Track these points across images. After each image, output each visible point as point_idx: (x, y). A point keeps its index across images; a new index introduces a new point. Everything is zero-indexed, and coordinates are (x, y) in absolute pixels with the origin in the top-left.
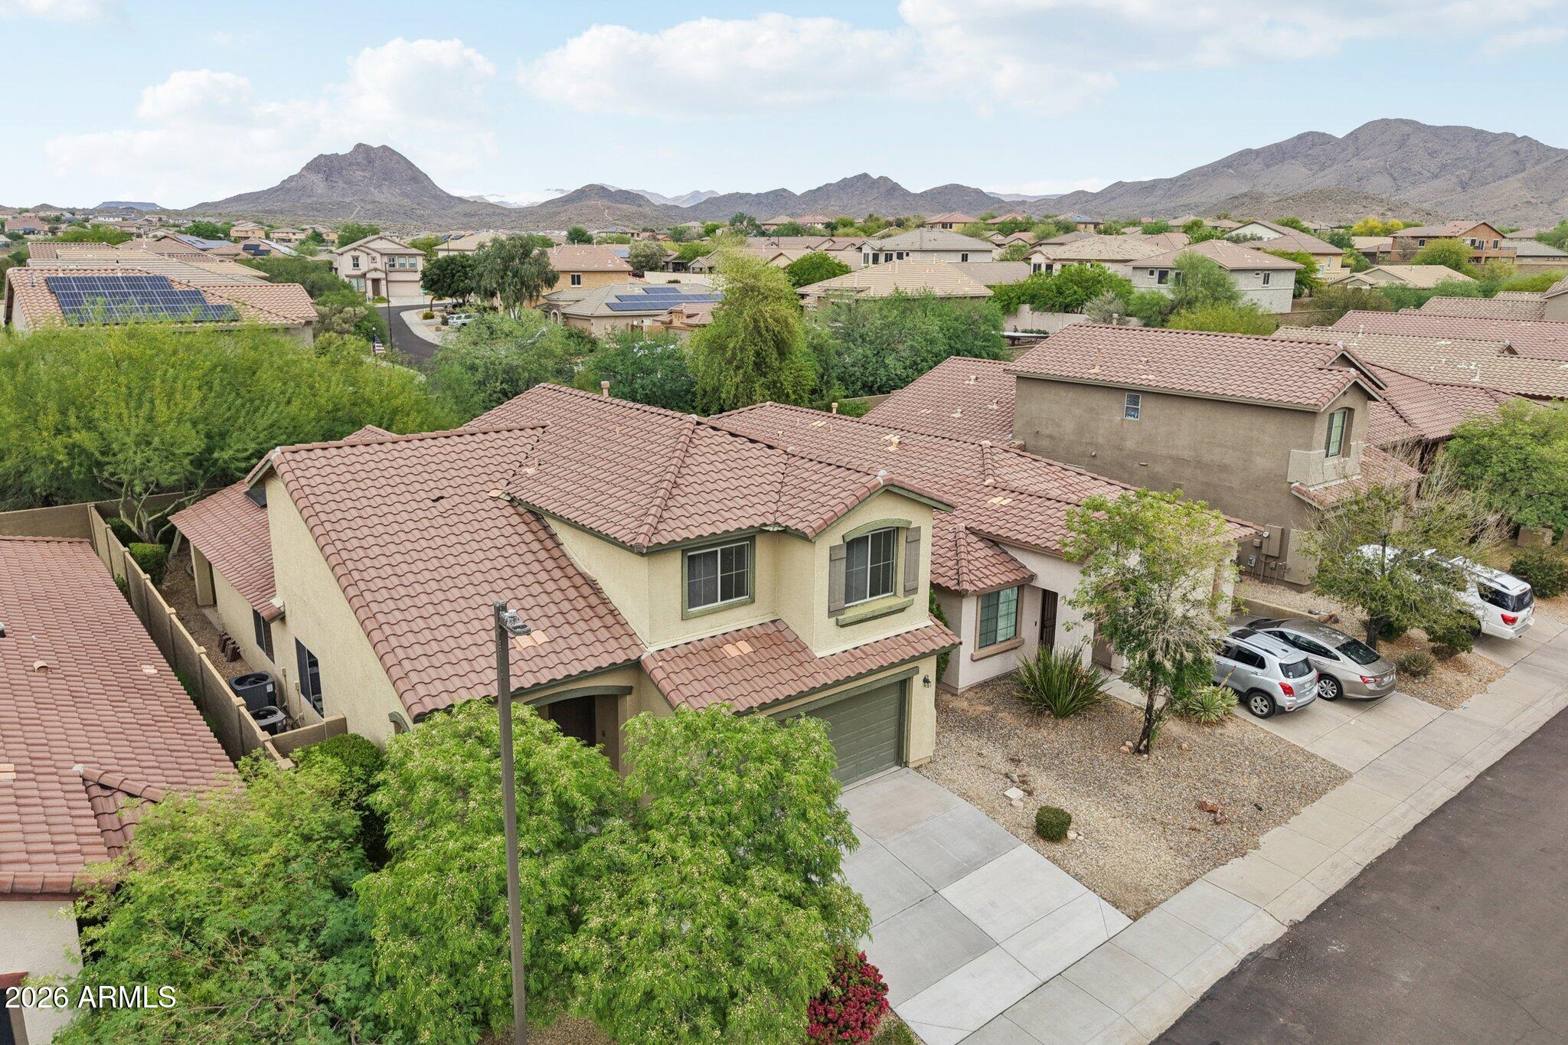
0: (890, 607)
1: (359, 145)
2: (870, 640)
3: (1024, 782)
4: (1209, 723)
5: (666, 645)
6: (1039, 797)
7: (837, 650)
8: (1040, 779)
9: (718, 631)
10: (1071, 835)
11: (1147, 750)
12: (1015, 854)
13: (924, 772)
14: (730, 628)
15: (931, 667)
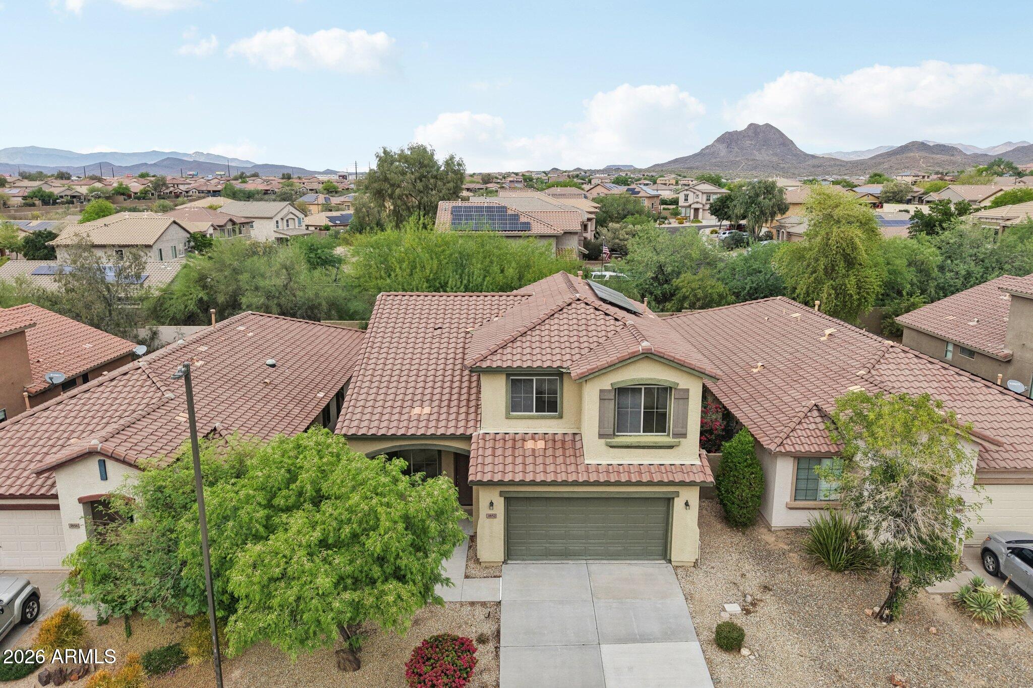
0: (656, 443)
1: (751, 125)
2: (636, 462)
3: (754, 604)
4: (981, 620)
5: (492, 431)
6: (752, 618)
7: (604, 462)
8: (770, 607)
9: (531, 431)
10: (745, 652)
11: (890, 619)
12: (683, 645)
13: (679, 571)
14: (541, 431)
15: (693, 496)
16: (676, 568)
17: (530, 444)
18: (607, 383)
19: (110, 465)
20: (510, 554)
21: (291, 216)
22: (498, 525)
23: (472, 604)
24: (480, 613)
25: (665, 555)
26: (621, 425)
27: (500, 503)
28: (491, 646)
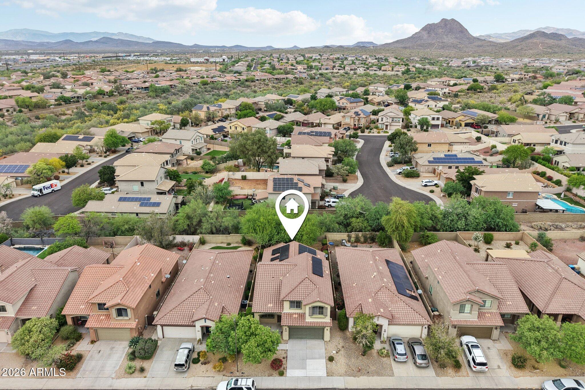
0: (321, 317)
1: (443, 19)
2: (316, 321)
3: (339, 351)
4: (381, 356)
5: (286, 312)
6: (338, 354)
7: (310, 321)
8: (342, 352)
9: (295, 312)
10: (334, 362)
11: (364, 355)
12: (322, 360)
13: (326, 343)
14: (297, 312)
15: (329, 328)
16: (325, 342)
17: (294, 316)
18: (310, 306)
19: (206, 320)
20: (290, 338)
21: (198, 137)
22: (287, 333)
23: (282, 350)
24: (283, 352)
25: (323, 339)
26: (313, 313)
27: (288, 329)
28: (285, 359)
